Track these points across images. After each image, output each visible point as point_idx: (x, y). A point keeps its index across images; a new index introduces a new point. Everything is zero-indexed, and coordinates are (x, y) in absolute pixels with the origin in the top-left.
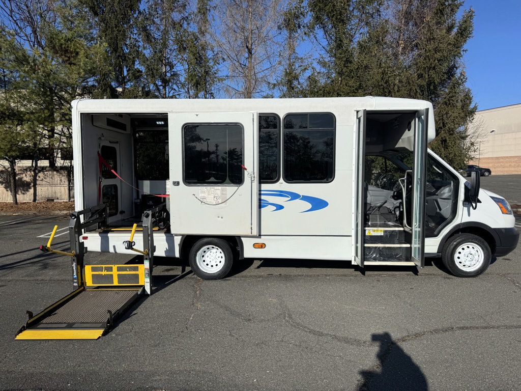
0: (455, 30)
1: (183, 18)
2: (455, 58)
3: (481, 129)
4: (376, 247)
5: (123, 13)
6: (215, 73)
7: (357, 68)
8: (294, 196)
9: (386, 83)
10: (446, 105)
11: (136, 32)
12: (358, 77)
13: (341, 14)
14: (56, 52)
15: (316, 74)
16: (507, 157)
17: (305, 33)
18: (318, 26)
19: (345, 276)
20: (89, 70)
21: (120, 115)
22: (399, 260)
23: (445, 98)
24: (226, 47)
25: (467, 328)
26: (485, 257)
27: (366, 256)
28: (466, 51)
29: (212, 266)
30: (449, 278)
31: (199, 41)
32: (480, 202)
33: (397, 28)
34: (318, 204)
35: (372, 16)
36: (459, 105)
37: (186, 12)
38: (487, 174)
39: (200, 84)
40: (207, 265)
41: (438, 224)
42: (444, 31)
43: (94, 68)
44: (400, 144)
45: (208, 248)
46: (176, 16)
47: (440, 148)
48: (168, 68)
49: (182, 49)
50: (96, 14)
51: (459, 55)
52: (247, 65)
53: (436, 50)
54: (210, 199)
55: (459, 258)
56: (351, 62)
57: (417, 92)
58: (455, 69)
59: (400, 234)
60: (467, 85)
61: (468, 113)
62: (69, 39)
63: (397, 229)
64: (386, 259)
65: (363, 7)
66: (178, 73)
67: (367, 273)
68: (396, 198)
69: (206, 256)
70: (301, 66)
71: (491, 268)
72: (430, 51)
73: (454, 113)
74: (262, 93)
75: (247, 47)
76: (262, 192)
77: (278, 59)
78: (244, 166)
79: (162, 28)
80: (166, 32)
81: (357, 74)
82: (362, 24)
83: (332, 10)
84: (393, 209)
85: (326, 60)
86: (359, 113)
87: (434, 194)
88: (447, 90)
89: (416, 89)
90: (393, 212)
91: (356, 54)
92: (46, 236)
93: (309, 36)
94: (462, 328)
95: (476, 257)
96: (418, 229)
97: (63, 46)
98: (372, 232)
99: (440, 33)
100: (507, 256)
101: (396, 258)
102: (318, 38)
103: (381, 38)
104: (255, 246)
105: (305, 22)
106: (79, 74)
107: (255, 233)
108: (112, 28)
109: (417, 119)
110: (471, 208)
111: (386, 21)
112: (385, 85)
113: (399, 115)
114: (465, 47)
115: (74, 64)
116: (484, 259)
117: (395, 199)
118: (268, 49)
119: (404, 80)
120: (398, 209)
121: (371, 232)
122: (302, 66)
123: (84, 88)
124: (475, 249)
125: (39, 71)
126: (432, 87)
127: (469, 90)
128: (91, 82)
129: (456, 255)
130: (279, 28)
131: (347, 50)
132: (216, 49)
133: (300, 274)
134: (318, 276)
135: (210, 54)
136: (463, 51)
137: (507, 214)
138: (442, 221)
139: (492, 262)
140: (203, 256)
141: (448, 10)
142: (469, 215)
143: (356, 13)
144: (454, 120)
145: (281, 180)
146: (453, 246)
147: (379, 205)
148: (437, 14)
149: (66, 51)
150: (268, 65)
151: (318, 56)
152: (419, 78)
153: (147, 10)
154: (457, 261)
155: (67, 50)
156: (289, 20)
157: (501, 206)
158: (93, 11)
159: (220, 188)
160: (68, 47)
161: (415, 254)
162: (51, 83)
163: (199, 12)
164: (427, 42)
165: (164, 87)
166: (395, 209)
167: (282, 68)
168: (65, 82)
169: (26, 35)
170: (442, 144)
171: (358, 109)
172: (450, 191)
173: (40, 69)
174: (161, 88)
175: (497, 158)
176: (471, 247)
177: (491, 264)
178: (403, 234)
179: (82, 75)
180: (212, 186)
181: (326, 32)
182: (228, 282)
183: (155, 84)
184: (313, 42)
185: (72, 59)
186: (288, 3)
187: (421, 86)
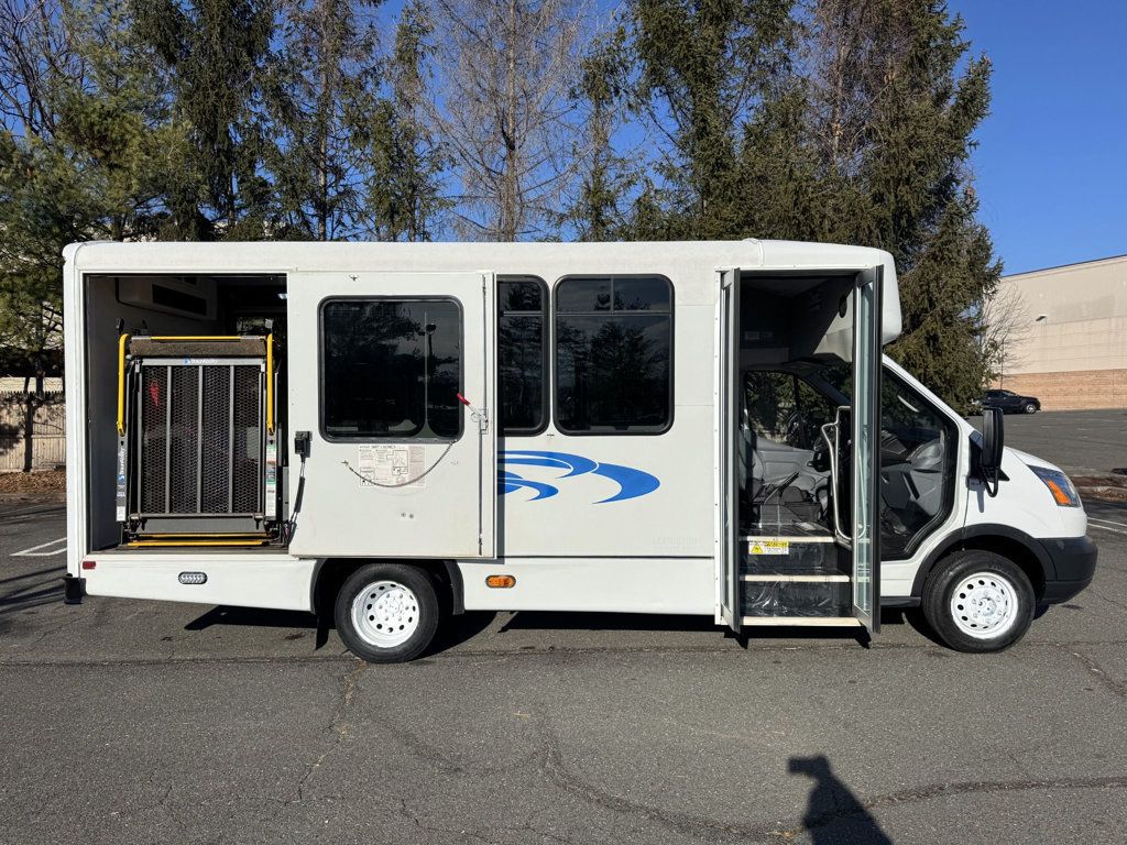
0: (951, 102)
1: (366, 72)
2: (952, 160)
3: (1015, 314)
4: (771, 584)
5: (232, 58)
6: (434, 190)
7: (740, 181)
8: (581, 465)
9: (803, 213)
10: (936, 260)
11: (260, 99)
12: (741, 199)
13: (704, 64)
14: (79, 142)
15: (652, 193)
16: (1074, 373)
17: (630, 105)
18: (657, 90)
19: (702, 649)
20: (151, 179)
21: (191, 278)
22: (826, 613)
23: (933, 245)
24: (458, 132)
25: (976, 787)
26: (1020, 606)
27: (748, 605)
28: (975, 145)
29: (391, 630)
30: (940, 655)
31: (398, 120)
32: (1005, 478)
33: (827, 96)
34: (636, 483)
35: (773, 72)
36: (964, 260)
37: (373, 58)
38: (1031, 408)
39: (398, 213)
40: (379, 626)
41: (914, 528)
42: (928, 102)
43: (162, 175)
44: (824, 347)
45: (382, 588)
46: (350, 67)
47: (924, 353)
48: (331, 178)
49: (362, 136)
50: (171, 60)
51: (960, 153)
52: (505, 172)
53: (912, 143)
54: (384, 473)
55: (961, 607)
56: (725, 167)
57: (871, 232)
58: (954, 184)
59: (826, 552)
60: (980, 218)
61: (982, 278)
62: (109, 114)
63: (819, 539)
64: (795, 610)
65: (752, 51)
66: (354, 188)
67: (752, 642)
68: (820, 466)
69: (376, 606)
70: (621, 176)
71: (1036, 628)
72: (897, 144)
73: (953, 277)
74: (537, 234)
75: (504, 134)
76: (507, 456)
77: (570, 161)
78: (463, 396)
79: (319, 91)
80: (325, 102)
81: (739, 193)
82: (753, 88)
83: (685, 56)
84: (813, 492)
85: (677, 164)
86: (726, 276)
87: (901, 460)
88: (937, 230)
89: (869, 227)
90: (814, 499)
91: (738, 150)
92: (34, 552)
93: (638, 111)
94: (964, 787)
95: (1001, 606)
96: (865, 541)
97: (96, 128)
98: (763, 547)
99: (918, 105)
100: (1073, 601)
101: (817, 608)
102: (658, 117)
103: (791, 116)
104: (491, 581)
105: (630, 83)
106: (129, 188)
107: (489, 550)
108: (206, 89)
109: (858, 291)
110: (986, 492)
111: (803, 81)
112: (802, 218)
113: (823, 280)
114: (973, 136)
115: (120, 167)
116: (1019, 610)
117: (818, 470)
118: (551, 138)
119: (844, 206)
120: (825, 492)
121: (759, 545)
122: (623, 175)
123: (141, 220)
124: (999, 587)
125: (35, 181)
126: (904, 222)
127: (984, 230)
128: (157, 206)
129: (956, 601)
130: (573, 95)
131: (717, 141)
132: (436, 138)
133: (598, 645)
134: (641, 650)
135: (422, 148)
136: (970, 144)
137: (1068, 505)
138: (922, 522)
139: (1039, 614)
140: (369, 607)
141: (934, 59)
142: (982, 509)
143: (739, 63)
144: (953, 292)
145: (552, 428)
146: (948, 579)
147: (780, 483)
148: (911, 65)
149: (103, 139)
150: (551, 174)
151: (658, 157)
152: (875, 202)
153: (284, 53)
154: (956, 615)
155: (105, 137)
156: (595, 77)
157: (1054, 487)
158: (164, 52)
159: (406, 446)
160: (106, 130)
161: (861, 601)
162: (60, 207)
163: (400, 58)
164: (892, 126)
165: (323, 220)
166: (818, 491)
167: (580, 180)
168: (95, 207)
169: (18, 106)
170: (928, 345)
171: (723, 268)
172: (937, 453)
173: (36, 177)
174: (315, 221)
175: (1053, 375)
176: (987, 582)
177: (1035, 618)
178: (835, 552)
179: (133, 191)
180: (388, 442)
181: (673, 102)
182: (425, 668)
183: (299, 212)
184: (646, 126)
185: (113, 155)
186: (591, 39)
187: (881, 219)
